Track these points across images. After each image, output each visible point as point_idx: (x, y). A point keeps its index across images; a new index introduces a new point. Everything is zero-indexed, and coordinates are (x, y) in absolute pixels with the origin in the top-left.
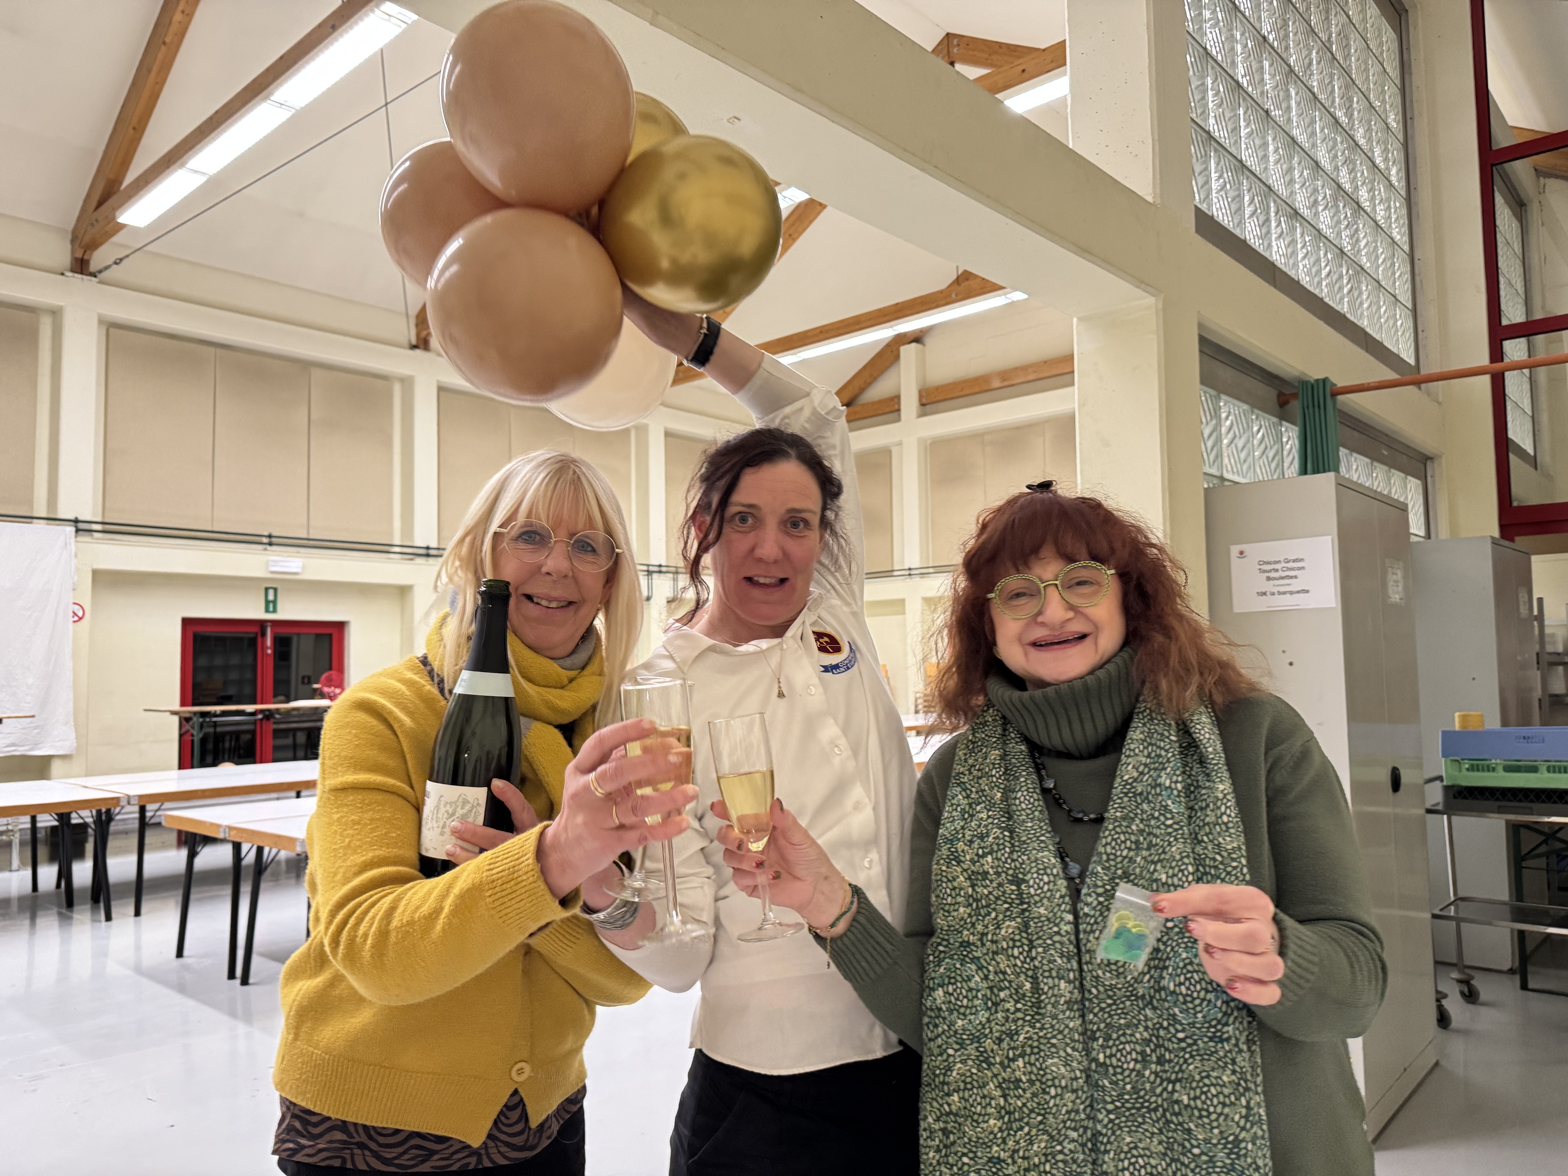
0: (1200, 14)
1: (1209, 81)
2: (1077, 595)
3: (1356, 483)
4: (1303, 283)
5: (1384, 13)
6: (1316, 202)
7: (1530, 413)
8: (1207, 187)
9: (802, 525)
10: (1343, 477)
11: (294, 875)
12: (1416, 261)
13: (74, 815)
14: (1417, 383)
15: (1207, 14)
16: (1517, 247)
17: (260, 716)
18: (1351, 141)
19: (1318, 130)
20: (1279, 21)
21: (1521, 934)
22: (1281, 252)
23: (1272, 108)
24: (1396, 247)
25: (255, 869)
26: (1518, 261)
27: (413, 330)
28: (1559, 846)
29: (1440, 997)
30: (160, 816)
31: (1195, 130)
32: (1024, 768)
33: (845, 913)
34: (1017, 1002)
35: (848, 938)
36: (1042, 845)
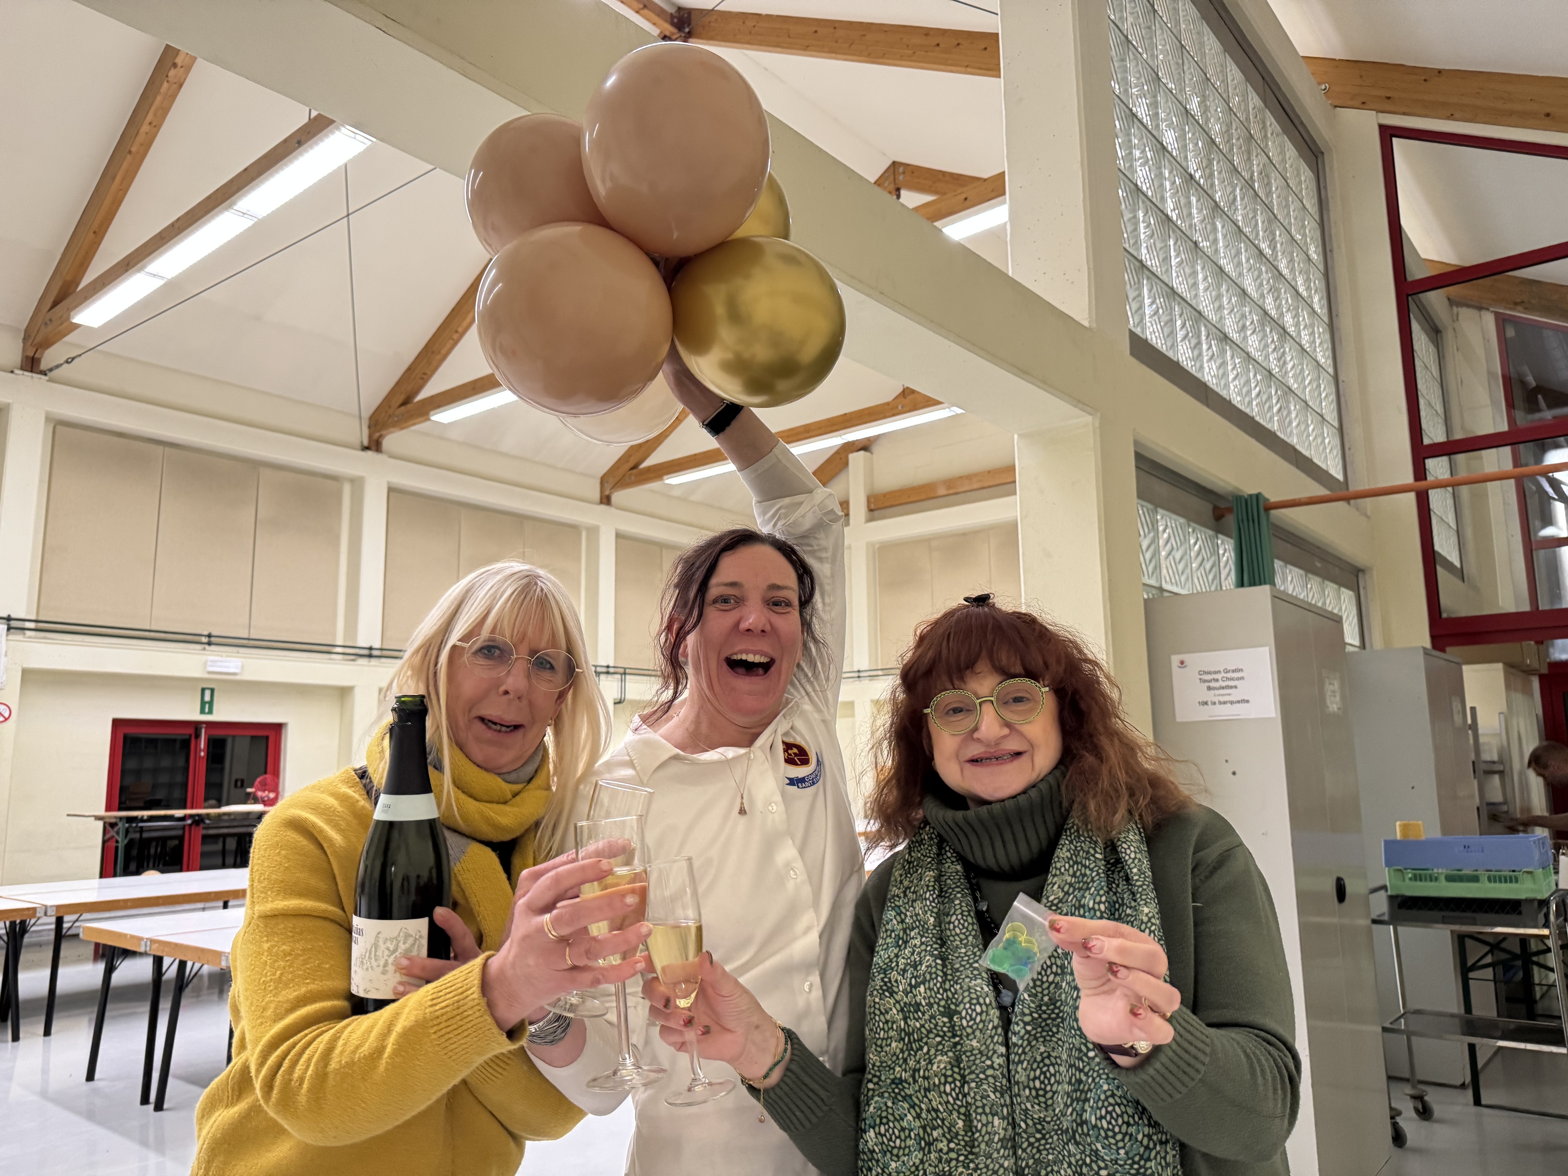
0: (1131, 153)
1: (1141, 214)
2: (1013, 712)
3: (1291, 596)
4: (1235, 402)
5: (1301, 155)
6: (1244, 327)
7: (1455, 527)
8: (1140, 312)
10: (1279, 590)
11: (216, 990)
12: (1341, 384)
14: (1347, 499)
15: (1137, 153)
16: (1435, 371)
17: (189, 822)
18: (1276, 272)
19: (1244, 260)
20: (1204, 161)
21: (1472, 1048)
22: (1212, 374)
23: (1200, 239)
24: (1321, 369)
25: (176, 985)
26: (1436, 383)
27: (366, 432)
28: (1504, 956)
29: (1394, 1114)
30: (79, 927)
31: (1129, 260)
32: (959, 890)
33: (779, 1062)
34: (950, 1141)
35: (781, 1089)
36: (976, 972)
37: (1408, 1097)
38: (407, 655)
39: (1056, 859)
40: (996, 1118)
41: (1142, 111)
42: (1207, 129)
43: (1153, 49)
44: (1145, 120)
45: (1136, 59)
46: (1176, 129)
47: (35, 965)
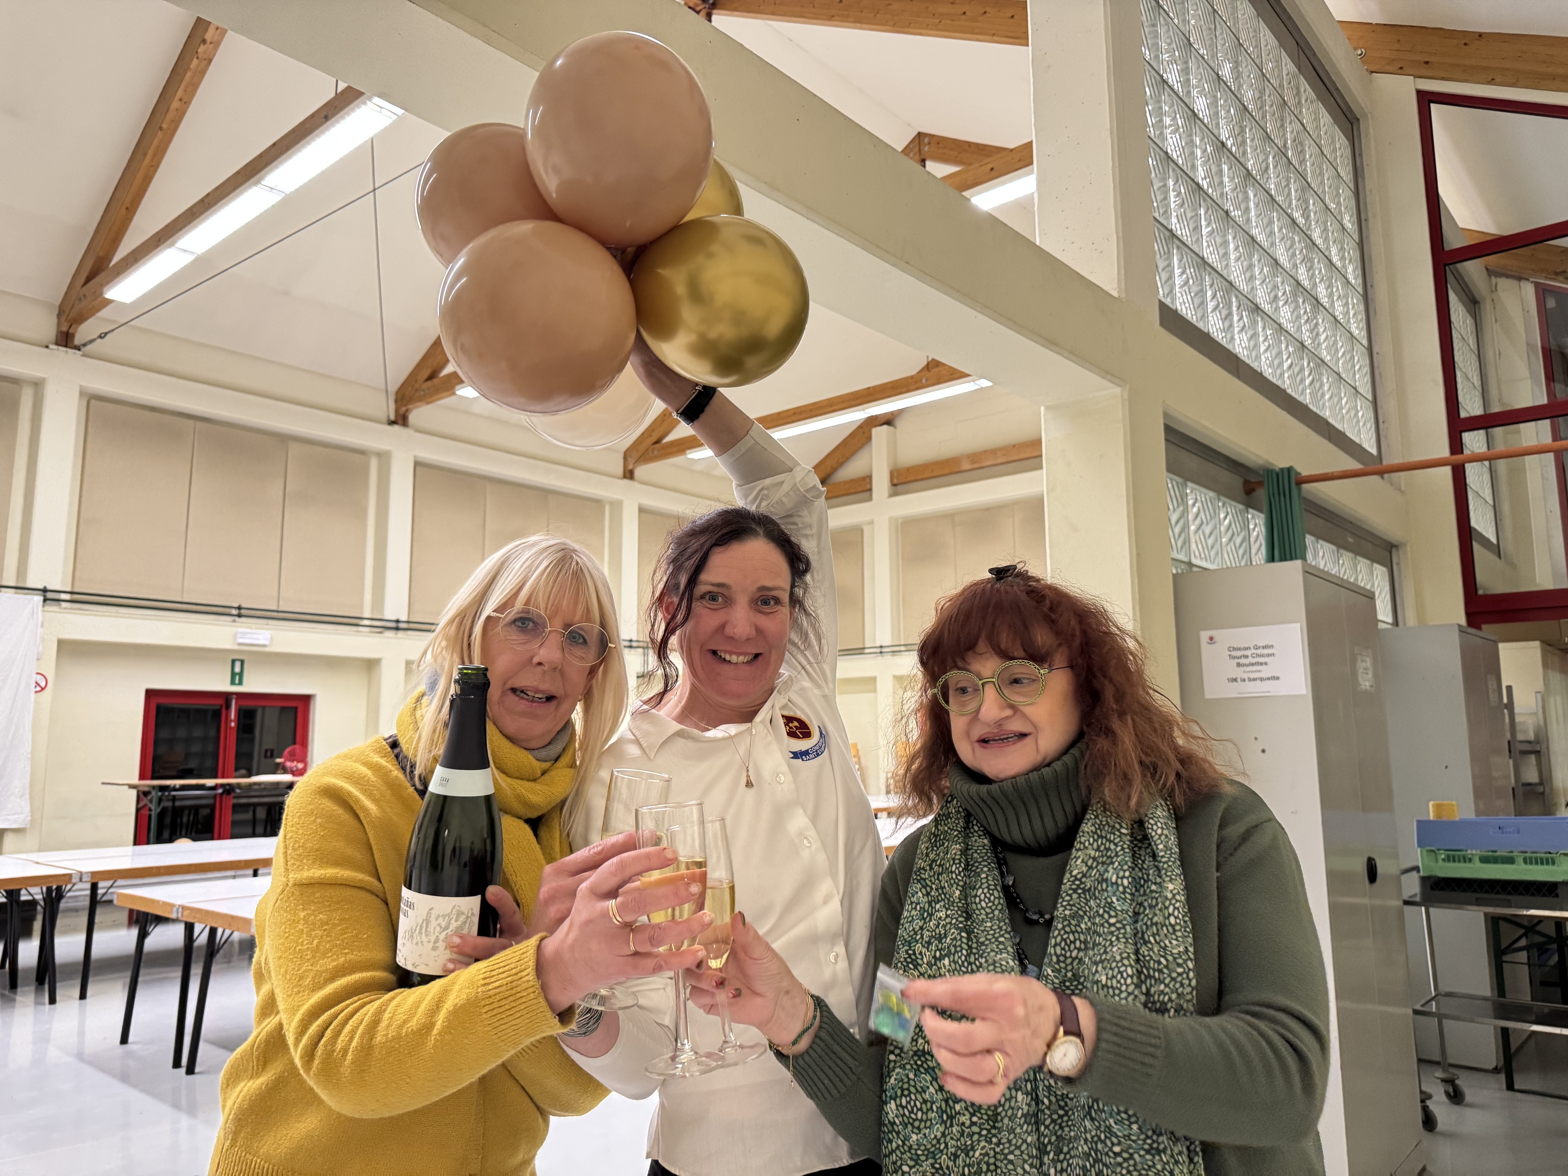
0: (1161, 121)
1: (1171, 183)
2: (1014, 693)
3: (1323, 571)
4: (1266, 374)
5: (1336, 121)
6: (1276, 297)
7: (1491, 503)
8: (1170, 282)
9: (772, 602)
10: (1310, 565)
12: (1375, 354)
13: (23, 892)
14: (1381, 473)
15: (1167, 121)
16: (1472, 342)
17: (220, 791)
18: (1308, 240)
19: (1276, 230)
20: (1236, 128)
21: (1505, 1032)
22: (1243, 345)
23: (1232, 208)
24: (1355, 341)
25: (207, 952)
26: (1473, 356)
27: (392, 406)
28: (1539, 939)
29: (1425, 1097)
30: (113, 893)
31: (1158, 229)
32: (986, 863)
33: (808, 1029)
34: (972, 1115)
35: (810, 1056)
36: (1001, 947)
37: (1439, 1081)
38: (439, 628)
39: (1081, 834)
40: (1019, 1093)
41: (1173, 77)
42: (1239, 96)
43: (1184, 14)
44: (1176, 87)
45: (1167, 24)
46: (1208, 96)
47: (71, 930)
